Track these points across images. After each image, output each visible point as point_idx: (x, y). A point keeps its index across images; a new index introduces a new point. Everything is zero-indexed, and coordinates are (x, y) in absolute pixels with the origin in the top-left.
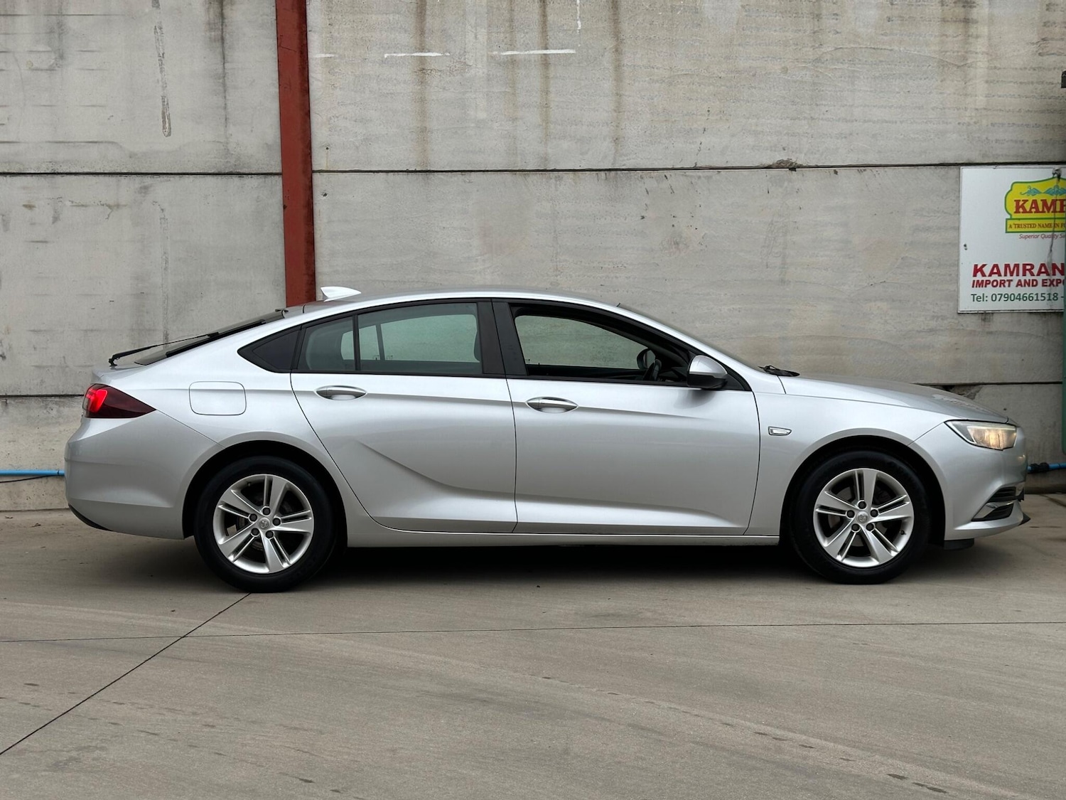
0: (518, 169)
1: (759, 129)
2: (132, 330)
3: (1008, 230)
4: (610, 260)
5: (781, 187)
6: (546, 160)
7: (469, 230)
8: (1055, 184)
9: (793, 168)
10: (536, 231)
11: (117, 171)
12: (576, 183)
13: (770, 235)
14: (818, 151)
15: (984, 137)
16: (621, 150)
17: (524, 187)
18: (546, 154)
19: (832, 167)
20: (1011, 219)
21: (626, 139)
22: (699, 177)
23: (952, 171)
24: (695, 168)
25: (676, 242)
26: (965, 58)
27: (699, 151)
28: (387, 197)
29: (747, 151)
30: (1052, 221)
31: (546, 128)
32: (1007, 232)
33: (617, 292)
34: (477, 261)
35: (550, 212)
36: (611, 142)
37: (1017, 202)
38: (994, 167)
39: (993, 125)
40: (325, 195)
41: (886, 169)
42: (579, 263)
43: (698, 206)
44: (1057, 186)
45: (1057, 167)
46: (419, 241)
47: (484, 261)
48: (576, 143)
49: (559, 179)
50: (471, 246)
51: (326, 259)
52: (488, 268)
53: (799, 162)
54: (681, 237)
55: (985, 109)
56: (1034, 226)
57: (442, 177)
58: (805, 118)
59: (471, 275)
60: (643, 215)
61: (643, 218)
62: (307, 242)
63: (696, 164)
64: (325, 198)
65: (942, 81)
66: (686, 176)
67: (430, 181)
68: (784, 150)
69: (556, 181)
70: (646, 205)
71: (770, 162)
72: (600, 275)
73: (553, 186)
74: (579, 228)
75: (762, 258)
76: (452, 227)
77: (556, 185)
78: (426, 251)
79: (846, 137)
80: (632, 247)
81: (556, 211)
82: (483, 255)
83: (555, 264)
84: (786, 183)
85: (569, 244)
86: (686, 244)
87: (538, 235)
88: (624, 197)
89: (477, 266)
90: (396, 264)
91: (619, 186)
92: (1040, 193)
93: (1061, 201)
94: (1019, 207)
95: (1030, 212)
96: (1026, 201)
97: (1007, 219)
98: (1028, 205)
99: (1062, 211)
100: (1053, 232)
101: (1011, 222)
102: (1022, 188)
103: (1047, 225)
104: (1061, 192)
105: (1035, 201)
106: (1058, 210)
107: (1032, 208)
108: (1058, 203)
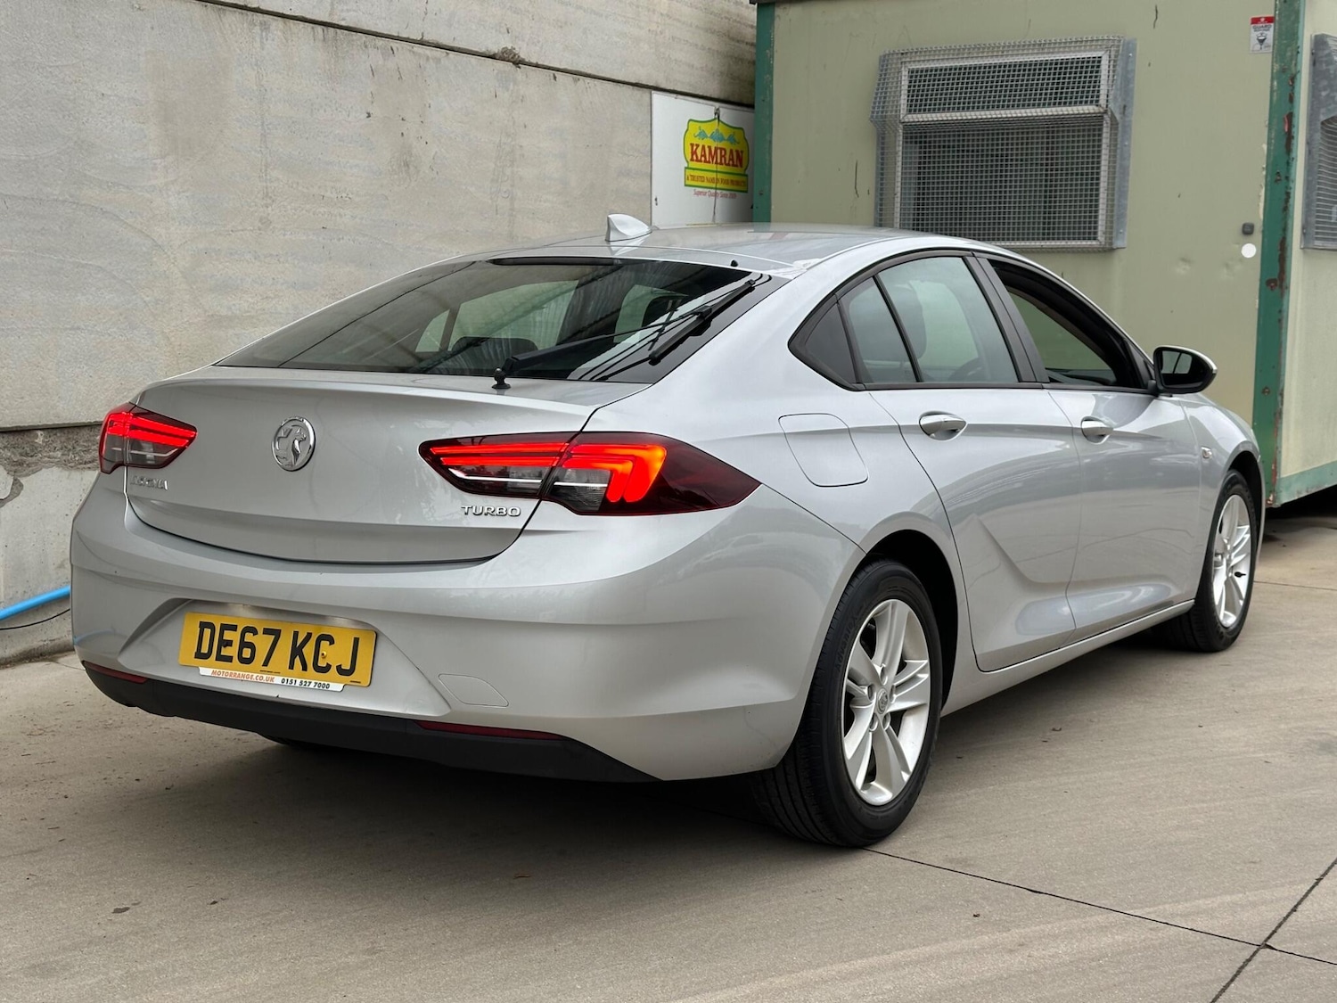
3: (688, 183)
4: (333, 184)
5: (507, 89)
7: (142, 105)
8: (716, 127)
9: (518, 62)
10: (238, 121)
12: (287, 41)
13: (499, 164)
14: (539, 42)
15: (667, 54)
19: (549, 68)
20: (688, 168)
22: (428, 58)
23: (645, 94)
24: (422, 43)
25: (406, 163)
27: (426, 14)
29: (474, 27)
30: (714, 175)
32: (686, 185)
33: (341, 241)
34: (154, 168)
35: (255, 88)
37: (692, 145)
38: (675, 95)
39: (673, 39)
41: (596, 81)
42: (295, 186)
43: (428, 105)
44: (717, 130)
45: (717, 105)
46: (64, 117)
47: (166, 168)
49: (265, 27)
50: (145, 137)
52: (173, 182)
53: (523, 56)
54: (411, 155)
55: (668, 16)
56: (701, 179)
59: (148, 196)
60: (368, 111)
61: (369, 116)
63: (423, 34)
66: (414, 52)
68: (508, 32)
69: (262, 31)
70: (372, 94)
71: (495, 49)
72: (322, 210)
73: (258, 39)
74: (293, 122)
75: (491, 199)
76: (116, 95)
77: (262, 38)
78: (75, 139)
79: (561, 27)
80: (357, 166)
81: (262, 86)
82: (163, 157)
83: (264, 184)
84: (512, 84)
85: (281, 150)
86: (416, 168)
87: (241, 128)
88: (347, 75)
89: (156, 177)
90: (25, 162)
91: (340, 55)
92: (707, 137)
93: (721, 149)
94: (693, 153)
95: (701, 161)
96: (698, 146)
97: (686, 168)
98: (699, 151)
99: (721, 164)
100: (716, 189)
101: (689, 172)
102: (695, 128)
103: (712, 180)
104: (721, 139)
105: (703, 147)
106: (719, 161)
107: (702, 156)
108: (719, 151)
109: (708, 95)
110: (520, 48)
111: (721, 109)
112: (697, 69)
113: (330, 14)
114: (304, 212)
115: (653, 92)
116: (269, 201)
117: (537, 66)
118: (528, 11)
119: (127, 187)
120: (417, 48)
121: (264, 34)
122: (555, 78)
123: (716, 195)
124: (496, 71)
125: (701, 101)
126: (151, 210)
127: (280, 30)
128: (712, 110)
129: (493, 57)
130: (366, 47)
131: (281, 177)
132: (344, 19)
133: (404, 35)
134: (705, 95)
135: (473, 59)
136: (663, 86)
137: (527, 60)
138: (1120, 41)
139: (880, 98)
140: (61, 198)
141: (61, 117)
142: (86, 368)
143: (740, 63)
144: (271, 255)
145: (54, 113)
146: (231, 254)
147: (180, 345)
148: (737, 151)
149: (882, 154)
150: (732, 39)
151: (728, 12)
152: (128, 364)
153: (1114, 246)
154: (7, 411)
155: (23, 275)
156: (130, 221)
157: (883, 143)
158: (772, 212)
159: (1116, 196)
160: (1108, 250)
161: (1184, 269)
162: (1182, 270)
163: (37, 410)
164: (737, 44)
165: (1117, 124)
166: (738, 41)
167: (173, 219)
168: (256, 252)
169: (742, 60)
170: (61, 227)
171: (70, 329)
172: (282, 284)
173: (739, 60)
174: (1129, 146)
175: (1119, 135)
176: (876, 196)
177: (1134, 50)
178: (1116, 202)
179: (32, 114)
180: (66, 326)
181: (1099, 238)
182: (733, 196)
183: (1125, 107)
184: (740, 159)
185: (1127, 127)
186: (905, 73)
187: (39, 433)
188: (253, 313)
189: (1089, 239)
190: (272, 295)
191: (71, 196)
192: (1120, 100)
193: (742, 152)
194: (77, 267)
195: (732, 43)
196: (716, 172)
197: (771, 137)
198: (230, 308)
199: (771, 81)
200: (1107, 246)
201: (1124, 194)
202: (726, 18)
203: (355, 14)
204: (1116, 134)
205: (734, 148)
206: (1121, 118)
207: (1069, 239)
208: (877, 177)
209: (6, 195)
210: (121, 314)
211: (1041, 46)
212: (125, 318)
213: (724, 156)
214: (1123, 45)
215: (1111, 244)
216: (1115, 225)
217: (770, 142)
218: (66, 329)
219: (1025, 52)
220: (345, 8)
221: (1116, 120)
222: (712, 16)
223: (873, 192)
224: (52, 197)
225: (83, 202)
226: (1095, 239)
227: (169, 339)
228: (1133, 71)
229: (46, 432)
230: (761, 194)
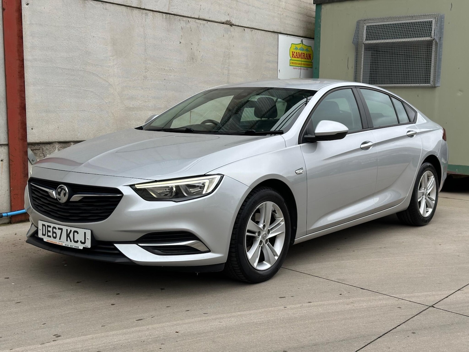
0: (128, 5)
3: (291, 65)
4: (168, 65)
6: (141, 2)
7: (106, 40)
9: (232, 25)
10: (137, 45)
12: (154, 19)
13: (224, 59)
14: (239, 18)
15: (284, 21)
16: (172, 2)
17: (131, 17)
19: (243, 27)
22: (201, 24)
23: (276, 35)
24: (199, 19)
25: (192, 58)
27: (200, 9)
29: (217, 13)
30: (300, 62)
32: (290, 66)
33: (170, 84)
34: (110, 60)
35: (143, 34)
37: (293, 52)
38: (287, 35)
39: (286, 16)
40: (28, 4)
41: (259, 31)
42: (155, 66)
43: (200, 39)
44: (302, 47)
45: (302, 38)
46: (81, 44)
47: (114, 60)
49: (146, 14)
50: (107, 50)
51: (29, 50)
52: (116, 64)
53: (233, 23)
54: (194, 56)
55: (285, 9)
56: (296, 63)
59: (107, 69)
60: (180, 41)
61: (180, 43)
63: (199, 16)
64: (27, 6)
66: (196, 22)
67: (86, 5)
68: (228, 15)
69: (145, 16)
70: (181, 36)
71: (224, 21)
72: (164, 73)
73: (144, 18)
74: (155, 45)
75: (222, 70)
76: (98, 37)
77: (145, 18)
78: (85, 50)
79: (247, 13)
80: (176, 59)
81: (145, 33)
82: (113, 56)
83: (145, 65)
84: (229, 32)
85: (151, 54)
86: (196, 60)
87: (138, 47)
88: (173, 30)
89: (110, 63)
90: (69, 58)
91: (171, 23)
92: (298, 49)
93: (303, 53)
94: (293, 55)
95: (295, 57)
96: (295, 52)
97: (290, 60)
98: (295, 54)
99: (303, 58)
100: (301, 67)
101: (291, 61)
102: (294, 46)
103: (299, 64)
104: (303, 50)
105: (297, 53)
106: (302, 57)
107: (296, 56)
108: (302, 54)
109: (299, 35)
110: (232, 20)
111: (303, 40)
112: (295, 26)
113: (168, 10)
114: (158, 74)
115: (279, 34)
116: (147, 71)
117: (238, 26)
118: (235, 8)
119: (101, 66)
120: (197, 21)
121: (146, 17)
122: (244, 30)
123: (301, 69)
124: (224, 28)
125: (296, 37)
126: (108, 73)
127: (152, 15)
128: (300, 40)
129: (223, 23)
130: (180, 20)
131: (151, 63)
132: (173, 12)
133: (193, 16)
134: (298, 35)
135: (216, 24)
136: (283, 32)
137: (235, 24)
138: (438, 15)
139: (356, 35)
140: (80, 69)
141: (80, 43)
142: (87, 123)
143: (311, 24)
144: (147, 88)
145: (78, 42)
146: (134, 87)
147: (117, 116)
148: (309, 54)
149: (357, 54)
150: (308, 16)
151: (307, 7)
152: (100, 122)
153: (436, 86)
154: (62, 136)
155: (67, 94)
156: (102, 77)
157: (357, 51)
158: (319, 75)
159: (437, 69)
160: (434, 87)
161: (460, 94)
162: (459, 94)
163: (71, 136)
164: (310, 18)
165: (438, 44)
166: (310, 17)
167: (116, 76)
168: (142, 87)
169: (311, 23)
170: (80, 79)
171: (82, 111)
172: (151, 97)
173: (310, 23)
174: (442, 51)
175: (438, 47)
176: (355, 69)
177: (444, 18)
178: (437, 70)
179: (71, 43)
180: (81, 110)
181: (431, 83)
182: (307, 69)
183: (440, 38)
184: (310, 57)
185: (441, 45)
186: (365, 27)
187: (72, 143)
188: (141, 107)
189: (427, 83)
190: (147, 101)
191: (83, 69)
192: (438, 35)
193: (311, 54)
194: (85, 91)
195: (308, 17)
196: (301, 61)
197: (320, 49)
198: (133, 105)
199: (320, 30)
200: (433, 86)
201: (439, 67)
202: (306, 9)
203: (177, 10)
204: (437, 47)
205: (308, 53)
206: (439, 42)
207: (420, 83)
208: (355, 63)
209: (62, 68)
210: (98, 106)
211: (412, 17)
212: (99, 107)
213: (304, 56)
214: (440, 16)
215: (435, 85)
216: (436, 79)
217: (319, 51)
218: (81, 111)
219: (406, 19)
220: (173, 8)
221: (437, 42)
222: (301, 9)
223: (353, 68)
224: (77, 69)
225: (87, 71)
226: (429, 83)
227: (113, 114)
228: (443, 25)
229: (74, 143)
230: (316, 69)
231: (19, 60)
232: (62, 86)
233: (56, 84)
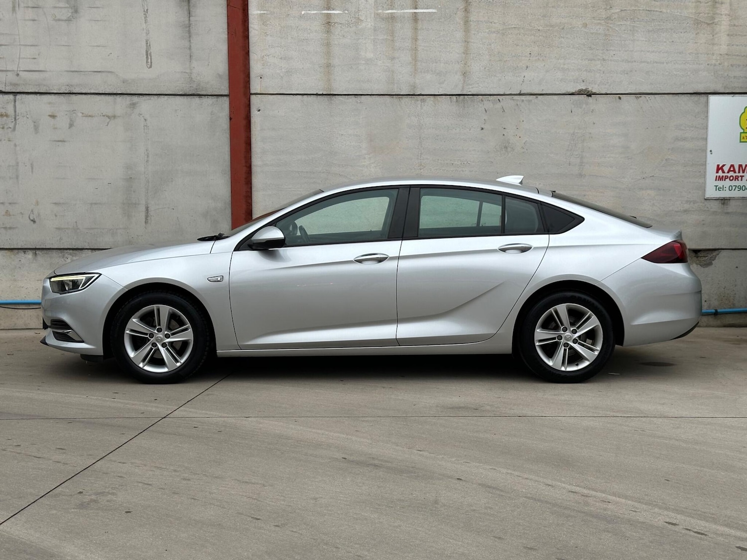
0: (394, 94)
1: (566, 66)
2: (124, 204)
3: (742, 140)
4: (458, 159)
5: (581, 108)
6: (415, 87)
7: (360, 136)
9: (590, 95)
10: (407, 138)
11: (114, 92)
12: (436, 104)
13: (572, 142)
14: (608, 83)
15: (726, 74)
16: (468, 81)
17: (398, 106)
18: (414, 83)
19: (615, 94)
20: (744, 133)
21: (471, 73)
22: (523, 101)
23: (703, 98)
24: (520, 94)
25: (506, 147)
26: (713, 18)
27: (523, 82)
28: (302, 112)
29: (557, 83)
31: (415, 65)
32: (740, 142)
34: (365, 158)
35: (417, 125)
36: (461, 75)
39: (732, 65)
40: (259, 110)
41: (656, 96)
42: (437, 160)
43: (522, 121)
46: (325, 144)
47: (370, 158)
48: (436, 75)
50: (361, 147)
51: (259, 156)
52: (373, 163)
53: (594, 91)
54: (509, 143)
55: (727, 54)
57: (341, 99)
58: (599, 59)
59: (361, 168)
60: (482, 127)
61: (482, 129)
62: (246, 143)
63: (520, 91)
64: (259, 112)
65: (696, 34)
66: (513, 100)
67: (332, 102)
68: (584, 82)
69: (422, 102)
70: (485, 120)
71: (573, 91)
72: (452, 169)
73: (419, 106)
74: (437, 136)
75: (566, 159)
76: (348, 134)
77: (422, 105)
78: (329, 151)
79: (627, 73)
80: (474, 150)
81: (421, 123)
82: (369, 154)
83: (420, 161)
84: (584, 105)
85: (430, 147)
86: (512, 148)
87: (408, 140)
88: (469, 114)
89: (365, 162)
90: (308, 160)
91: (466, 106)
97: (741, 133)
101: (744, 135)
110: (593, 88)
113: (461, 91)
114: (441, 170)
115: (709, 95)
116: (423, 168)
117: (606, 94)
118: (600, 70)
119: (351, 166)
120: (517, 97)
122: (620, 98)
124: (572, 101)
126: (362, 173)
127: (433, 101)
129: (572, 94)
130: (482, 101)
131: (429, 157)
132: (470, 91)
133: (509, 93)
135: (555, 97)
136: (720, 91)
137: (598, 93)
140: (322, 171)
141: (323, 144)
145: (320, 143)
170: (321, 181)
179: (311, 144)
191: (327, 170)
203: (477, 88)
209: (299, 172)
220: (471, 87)
224: (318, 171)
231: (246, 166)
232: (298, 191)
233: (290, 188)
